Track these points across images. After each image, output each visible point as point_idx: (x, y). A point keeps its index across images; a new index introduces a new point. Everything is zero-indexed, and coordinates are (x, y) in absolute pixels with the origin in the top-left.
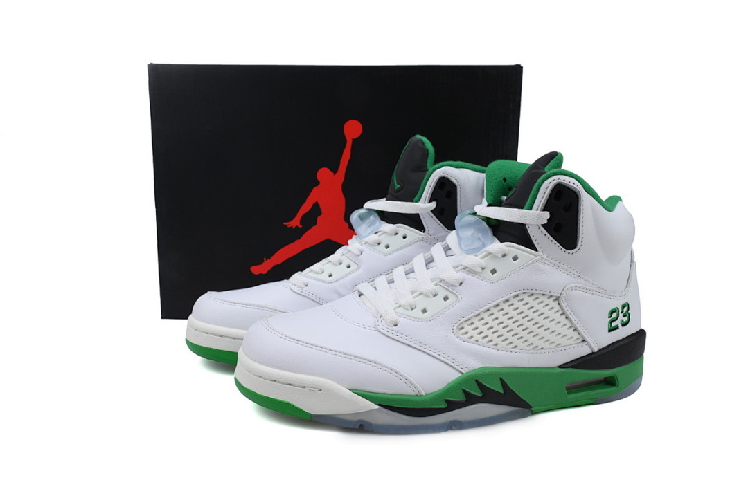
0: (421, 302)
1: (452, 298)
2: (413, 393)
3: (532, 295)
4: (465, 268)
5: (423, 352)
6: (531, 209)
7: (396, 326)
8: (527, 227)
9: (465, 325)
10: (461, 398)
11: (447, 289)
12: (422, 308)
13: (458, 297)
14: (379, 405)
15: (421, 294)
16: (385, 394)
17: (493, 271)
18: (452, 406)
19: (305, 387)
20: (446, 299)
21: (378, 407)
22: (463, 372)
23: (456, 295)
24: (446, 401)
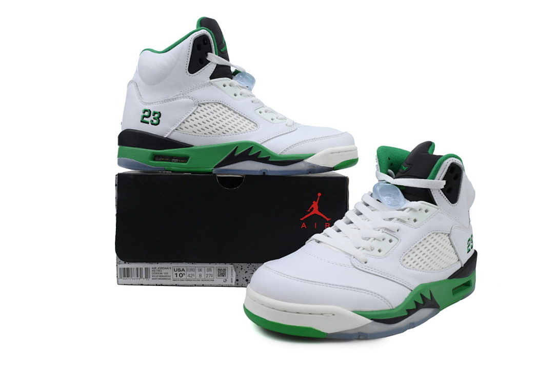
0: (377, 245)
1: (395, 240)
2: (388, 308)
3: (437, 234)
4: (398, 219)
5: (387, 279)
6: (434, 179)
7: (366, 263)
8: (431, 190)
9: (406, 258)
10: (414, 307)
11: (390, 235)
12: (378, 249)
13: (398, 239)
14: (372, 319)
15: (375, 239)
16: (373, 311)
17: (415, 221)
18: (410, 312)
19: (322, 314)
20: (390, 241)
21: (371, 321)
22: (412, 289)
23: (397, 238)
24: (407, 310)
